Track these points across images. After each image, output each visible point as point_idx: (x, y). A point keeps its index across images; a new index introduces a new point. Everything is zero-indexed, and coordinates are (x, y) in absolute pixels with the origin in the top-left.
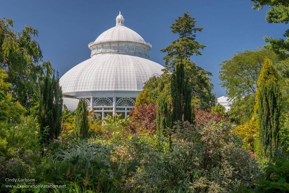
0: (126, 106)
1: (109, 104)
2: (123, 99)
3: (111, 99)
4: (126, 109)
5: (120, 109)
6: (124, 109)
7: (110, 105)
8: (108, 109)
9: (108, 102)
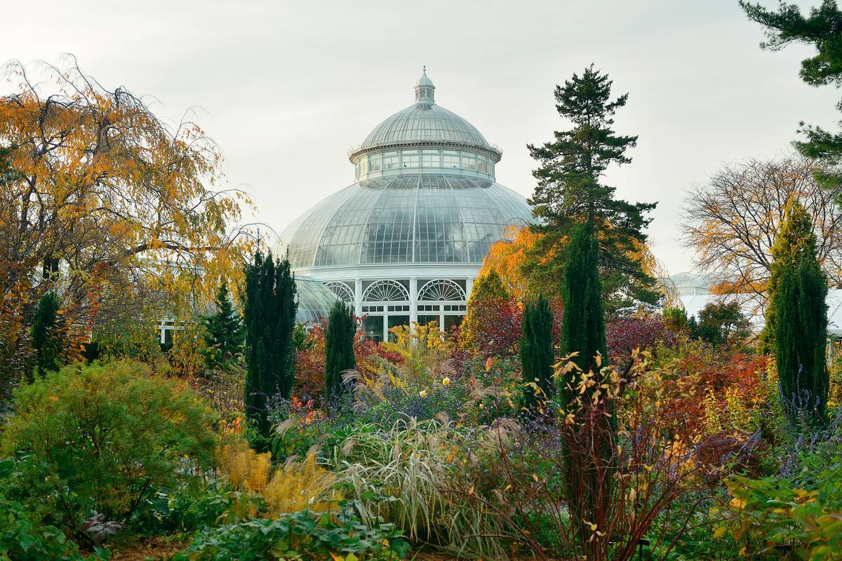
0: (442, 299)
1: (401, 295)
2: (434, 282)
3: (406, 283)
4: (442, 308)
5: (429, 308)
6: (437, 308)
7: (403, 299)
8: (399, 308)
9: (398, 291)
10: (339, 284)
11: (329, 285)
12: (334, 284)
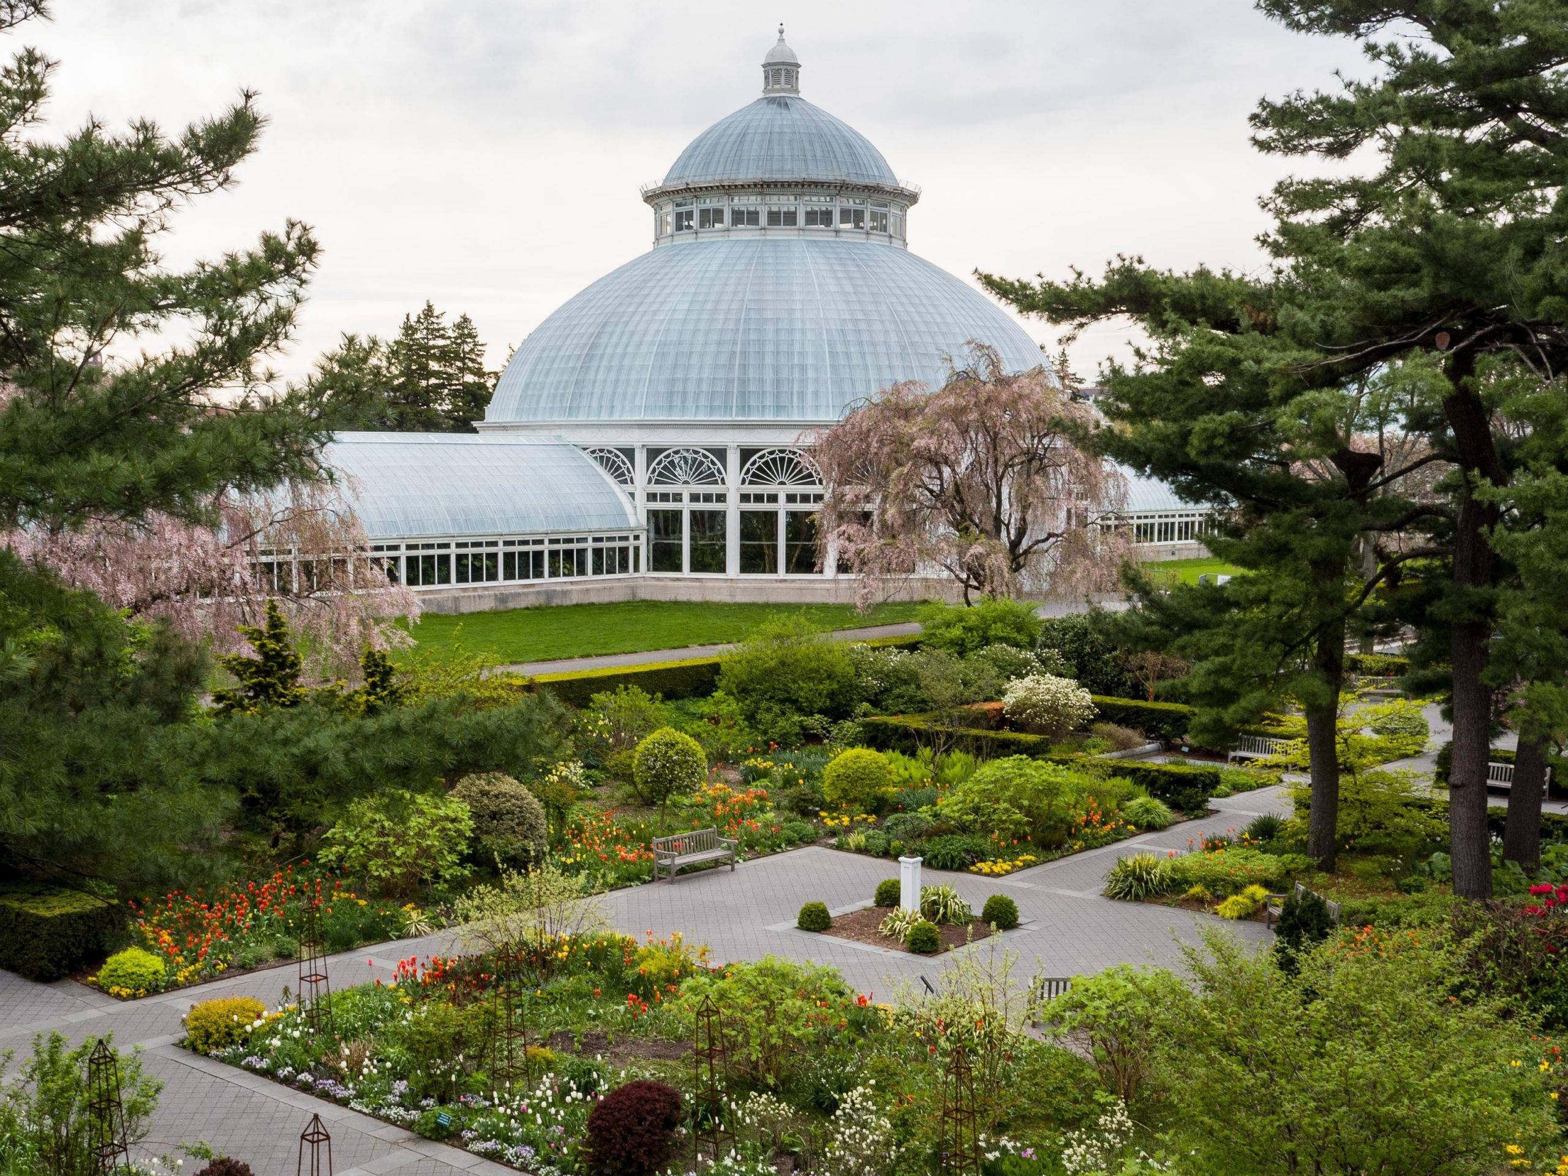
0: (783, 483)
1: (713, 474)
2: (770, 453)
3: (721, 454)
4: (782, 498)
7: (716, 482)
8: (708, 498)
9: (708, 468)
10: (610, 452)
11: (593, 452)
12: (601, 451)
